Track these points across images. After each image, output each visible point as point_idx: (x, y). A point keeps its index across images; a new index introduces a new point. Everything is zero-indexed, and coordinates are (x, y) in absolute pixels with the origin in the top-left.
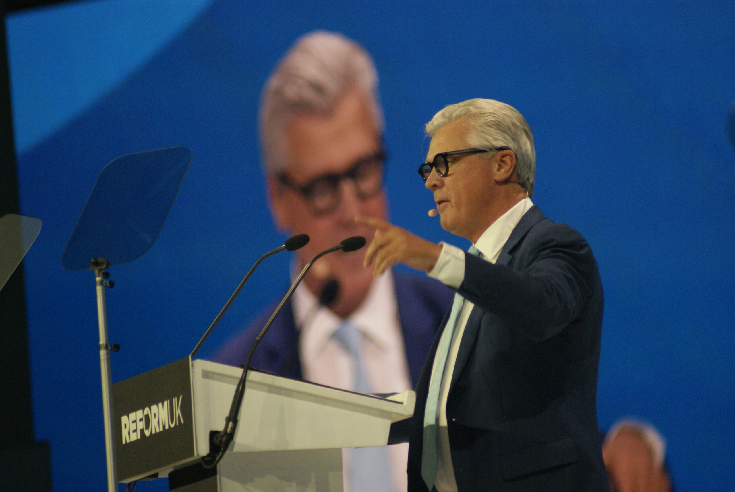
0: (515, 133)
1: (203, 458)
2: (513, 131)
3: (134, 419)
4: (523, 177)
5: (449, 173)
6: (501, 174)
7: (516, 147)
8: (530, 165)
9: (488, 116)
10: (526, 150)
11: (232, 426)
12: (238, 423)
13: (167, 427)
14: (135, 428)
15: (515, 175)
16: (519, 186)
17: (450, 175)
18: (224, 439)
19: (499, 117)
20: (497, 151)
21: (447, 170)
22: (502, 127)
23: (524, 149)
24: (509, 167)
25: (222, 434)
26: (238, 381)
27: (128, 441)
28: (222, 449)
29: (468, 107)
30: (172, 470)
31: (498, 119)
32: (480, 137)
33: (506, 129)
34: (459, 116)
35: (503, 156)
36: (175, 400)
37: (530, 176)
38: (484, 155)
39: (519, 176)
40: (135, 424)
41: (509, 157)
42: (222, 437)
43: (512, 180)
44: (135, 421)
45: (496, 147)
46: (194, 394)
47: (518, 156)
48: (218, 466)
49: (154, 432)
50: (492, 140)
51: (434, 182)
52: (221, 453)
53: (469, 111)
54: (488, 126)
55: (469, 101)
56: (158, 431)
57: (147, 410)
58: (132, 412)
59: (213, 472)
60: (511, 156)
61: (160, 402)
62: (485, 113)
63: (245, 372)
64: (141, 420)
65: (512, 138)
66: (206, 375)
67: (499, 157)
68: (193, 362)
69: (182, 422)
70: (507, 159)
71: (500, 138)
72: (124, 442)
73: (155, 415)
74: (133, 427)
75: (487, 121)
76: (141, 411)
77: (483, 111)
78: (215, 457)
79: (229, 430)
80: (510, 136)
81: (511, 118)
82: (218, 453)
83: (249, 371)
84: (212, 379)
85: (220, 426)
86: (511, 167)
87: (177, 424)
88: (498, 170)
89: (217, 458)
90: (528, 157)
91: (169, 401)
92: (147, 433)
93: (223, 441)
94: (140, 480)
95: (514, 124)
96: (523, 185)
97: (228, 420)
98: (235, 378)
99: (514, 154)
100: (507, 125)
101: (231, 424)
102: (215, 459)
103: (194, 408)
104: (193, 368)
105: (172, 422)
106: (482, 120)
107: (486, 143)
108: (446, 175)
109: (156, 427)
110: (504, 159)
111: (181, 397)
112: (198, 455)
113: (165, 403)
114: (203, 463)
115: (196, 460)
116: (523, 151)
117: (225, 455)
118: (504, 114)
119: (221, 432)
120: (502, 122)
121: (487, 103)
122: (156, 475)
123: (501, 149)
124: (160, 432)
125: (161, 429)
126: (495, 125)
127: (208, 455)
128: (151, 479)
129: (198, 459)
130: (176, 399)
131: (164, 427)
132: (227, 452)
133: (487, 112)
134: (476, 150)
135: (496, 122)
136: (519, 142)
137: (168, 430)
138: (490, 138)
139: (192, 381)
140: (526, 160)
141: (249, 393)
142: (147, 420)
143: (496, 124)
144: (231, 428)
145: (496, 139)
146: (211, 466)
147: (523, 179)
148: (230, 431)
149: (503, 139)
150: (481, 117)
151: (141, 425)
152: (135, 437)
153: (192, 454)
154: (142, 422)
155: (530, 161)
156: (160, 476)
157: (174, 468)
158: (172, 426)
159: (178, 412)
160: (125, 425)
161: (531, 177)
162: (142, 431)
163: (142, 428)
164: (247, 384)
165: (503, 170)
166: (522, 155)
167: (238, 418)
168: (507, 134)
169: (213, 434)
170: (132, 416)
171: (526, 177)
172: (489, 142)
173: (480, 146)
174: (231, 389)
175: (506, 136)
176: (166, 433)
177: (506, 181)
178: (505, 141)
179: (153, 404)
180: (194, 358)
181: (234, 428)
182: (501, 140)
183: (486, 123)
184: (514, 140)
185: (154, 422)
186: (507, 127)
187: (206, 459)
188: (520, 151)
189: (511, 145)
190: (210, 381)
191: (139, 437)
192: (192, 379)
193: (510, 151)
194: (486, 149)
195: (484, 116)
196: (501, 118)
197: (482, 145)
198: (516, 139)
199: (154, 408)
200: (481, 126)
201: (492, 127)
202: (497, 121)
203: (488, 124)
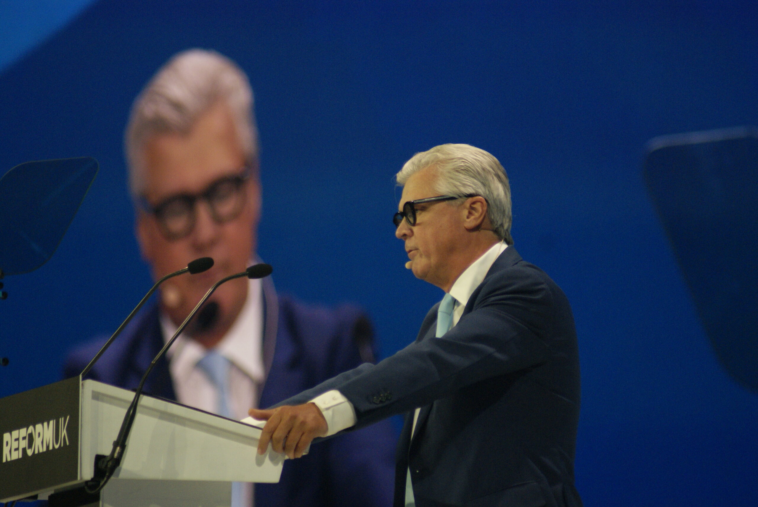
0: (485, 178)
1: (87, 482)
2: (483, 176)
3: (17, 437)
4: (496, 223)
5: (418, 221)
6: (471, 222)
7: (487, 192)
8: (504, 211)
9: (456, 161)
10: (498, 195)
11: (120, 451)
12: (126, 448)
13: (51, 448)
14: (17, 447)
15: (486, 220)
16: (491, 233)
17: (419, 224)
18: (110, 464)
19: (468, 162)
20: (466, 198)
21: (415, 219)
22: (471, 172)
23: (495, 193)
24: (480, 214)
25: (108, 459)
26: (129, 405)
27: (9, 459)
28: (107, 474)
29: (435, 153)
30: (52, 492)
31: (467, 164)
32: (449, 183)
33: (475, 174)
34: (427, 163)
35: (474, 203)
36: (61, 420)
37: (504, 222)
38: (453, 202)
39: (492, 222)
40: (17, 442)
41: (479, 204)
42: (108, 461)
43: (483, 227)
44: (17, 439)
45: (465, 194)
46: (82, 415)
47: (490, 202)
48: (102, 491)
49: (36, 452)
50: (460, 186)
51: (404, 231)
52: (105, 479)
53: (437, 157)
54: (457, 171)
55: (439, 147)
56: (41, 451)
57: (31, 428)
58: (15, 429)
59: (96, 498)
60: (482, 202)
61: (45, 421)
62: (453, 159)
63: (137, 396)
64: (24, 438)
65: (482, 183)
66: (97, 396)
67: (468, 205)
68: (84, 381)
69: (68, 443)
70: (478, 206)
71: (469, 184)
72: (4, 461)
73: (39, 434)
74: (15, 445)
75: (455, 166)
76: (25, 429)
77: (451, 156)
78: (99, 482)
79: (116, 455)
80: (480, 181)
81: (481, 162)
82: (103, 478)
83: (141, 396)
84: (102, 401)
85: (107, 450)
86: (481, 214)
87: (62, 445)
88: (468, 218)
89: (101, 484)
90: (501, 202)
91: (55, 421)
92: (30, 452)
93: (109, 466)
94: (18, 500)
95: (484, 169)
96: (496, 231)
97: (116, 444)
98: (125, 401)
99: (484, 200)
100: (477, 170)
101: (118, 449)
102: (99, 484)
103: (81, 428)
104: (83, 388)
105: (57, 443)
106: (450, 166)
107: (455, 189)
108: (414, 224)
109: (39, 447)
110: (474, 206)
111: (68, 417)
112: (81, 478)
113: (51, 422)
114: (86, 487)
115: (79, 484)
116: (495, 196)
117: (110, 481)
118: (475, 159)
119: (108, 456)
120: (471, 167)
121: (457, 148)
122: (36, 497)
123: (471, 196)
124: (43, 453)
125: (45, 450)
126: (464, 171)
127: (92, 480)
128: (30, 501)
129: (82, 483)
130: (63, 419)
131: (48, 447)
132: (112, 478)
133: (455, 157)
134: (445, 197)
135: (464, 167)
136: (490, 187)
137: (51, 450)
138: (458, 184)
139: (81, 402)
140: (499, 206)
141: (139, 418)
142: (31, 439)
143: (465, 169)
144: (119, 453)
145: (464, 185)
146: (93, 492)
147: (497, 225)
148: (117, 457)
149: (471, 185)
150: (448, 163)
151: (24, 444)
152: (16, 456)
153: (76, 478)
154: (24, 441)
155: (503, 207)
156: (39, 498)
157: (55, 490)
158: (57, 447)
159: (64, 433)
160: (7, 443)
161: (506, 223)
162: (24, 450)
163: (24, 446)
164: (138, 409)
165: (472, 217)
166: (495, 200)
167: (126, 443)
168: (476, 179)
169: (99, 458)
170: (15, 434)
171: (499, 223)
172: (457, 188)
173: (448, 192)
174: (122, 413)
175: (475, 181)
176: (49, 454)
177: (477, 228)
178: (474, 186)
179: (38, 423)
180: (84, 379)
181: (121, 454)
182: (470, 186)
183: (454, 169)
184: (484, 185)
185: (37, 441)
186: (476, 172)
187: (89, 483)
188: (491, 195)
189: (481, 190)
190: (100, 403)
191: (20, 456)
192: (81, 400)
193: (480, 197)
194: (455, 196)
195: (452, 162)
196: (470, 163)
197: (450, 191)
198: (486, 183)
199: (39, 427)
200: (449, 172)
201: (460, 173)
202: (466, 166)
203: (457, 170)
